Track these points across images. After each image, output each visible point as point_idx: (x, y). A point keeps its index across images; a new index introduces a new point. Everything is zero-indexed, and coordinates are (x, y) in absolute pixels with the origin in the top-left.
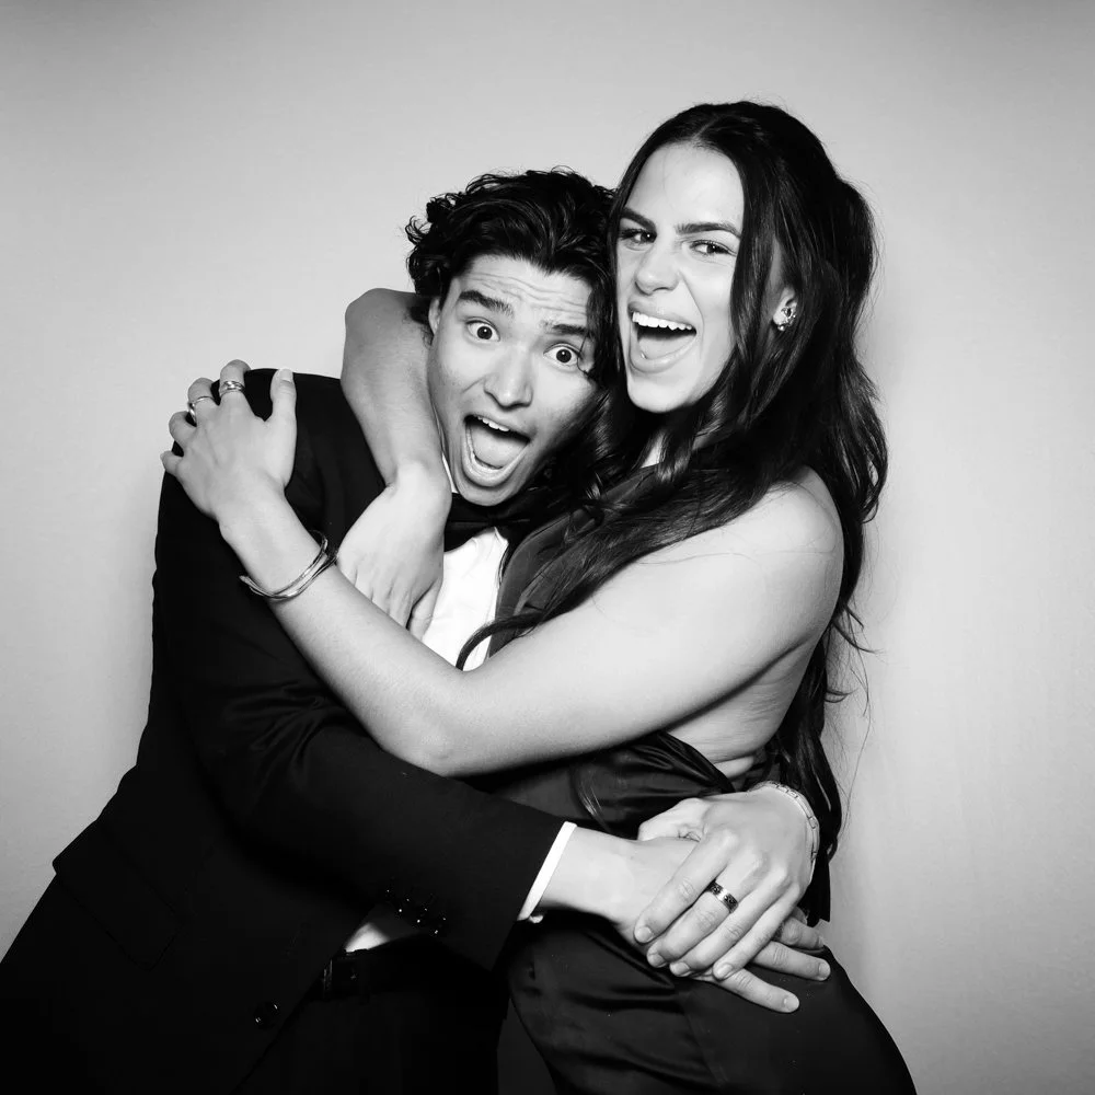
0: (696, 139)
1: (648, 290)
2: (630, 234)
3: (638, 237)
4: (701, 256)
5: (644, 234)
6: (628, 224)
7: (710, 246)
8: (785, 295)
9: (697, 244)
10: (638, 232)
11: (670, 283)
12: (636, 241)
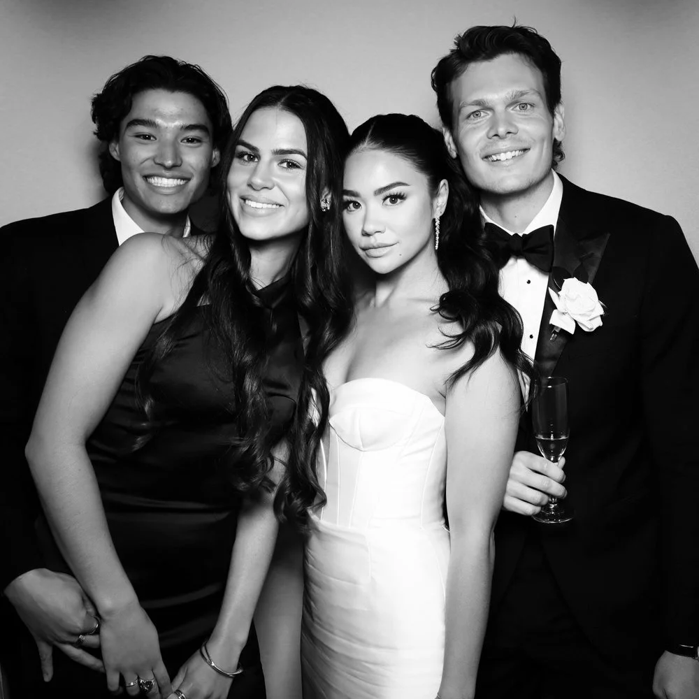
0: (279, 105)
1: (259, 188)
2: (241, 155)
3: (246, 157)
4: (284, 169)
5: (249, 155)
6: (241, 148)
7: (288, 163)
8: (326, 191)
9: (282, 162)
10: (247, 154)
11: (269, 185)
12: (244, 160)
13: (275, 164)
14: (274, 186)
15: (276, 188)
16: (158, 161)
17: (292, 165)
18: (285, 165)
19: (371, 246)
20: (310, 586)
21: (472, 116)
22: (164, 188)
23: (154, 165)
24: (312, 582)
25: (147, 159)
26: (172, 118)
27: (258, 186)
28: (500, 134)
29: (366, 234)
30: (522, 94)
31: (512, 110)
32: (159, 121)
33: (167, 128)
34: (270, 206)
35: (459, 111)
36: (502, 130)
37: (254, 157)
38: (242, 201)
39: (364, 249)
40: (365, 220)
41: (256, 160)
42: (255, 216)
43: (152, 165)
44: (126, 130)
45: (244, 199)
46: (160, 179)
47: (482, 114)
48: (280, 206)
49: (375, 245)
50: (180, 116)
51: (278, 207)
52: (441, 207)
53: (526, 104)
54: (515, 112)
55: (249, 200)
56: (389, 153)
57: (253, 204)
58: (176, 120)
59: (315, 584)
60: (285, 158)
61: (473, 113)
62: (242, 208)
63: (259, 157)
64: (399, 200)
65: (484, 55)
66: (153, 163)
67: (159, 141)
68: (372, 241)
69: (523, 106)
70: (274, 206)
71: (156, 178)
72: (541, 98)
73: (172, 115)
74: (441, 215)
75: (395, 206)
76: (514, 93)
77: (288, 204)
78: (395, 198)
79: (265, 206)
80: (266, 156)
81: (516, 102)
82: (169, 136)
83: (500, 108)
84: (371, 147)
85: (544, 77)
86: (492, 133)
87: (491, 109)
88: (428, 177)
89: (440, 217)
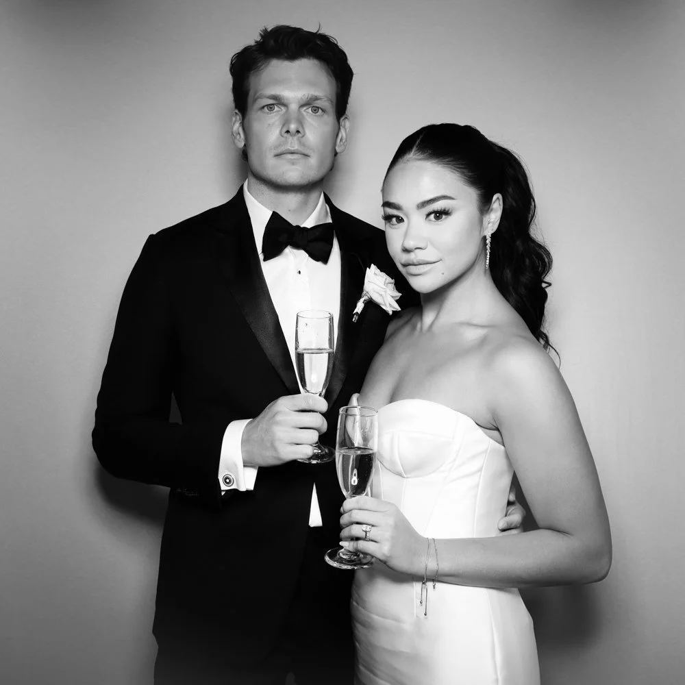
19: (411, 263)
20: (355, 626)
21: (266, 108)
24: (357, 621)
28: (290, 131)
29: (406, 251)
30: (317, 99)
31: (305, 111)
35: (255, 100)
36: (293, 127)
39: (405, 265)
40: (406, 234)
47: (276, 108)
49: (415, 261)
52: (494, 223)
53: (318, 108)
54: (307, 113)
56: (436, 165)
59: (360, 623)
61: (267, 105)
64: (444, 217)
65: (286, 55)
68: (412, 257)
69: (315, 110)
72: (332, 105)
74: (493, 232)
75: (439, 222)
76: (310, 96)
78: (440, 214)
81: (309, 104)
83: (294, 107)
84: (418, 157)
85: (338, 87)
86: (285, 130)
87: (285, 105)
88: (479, 192)
89: (492, 235)
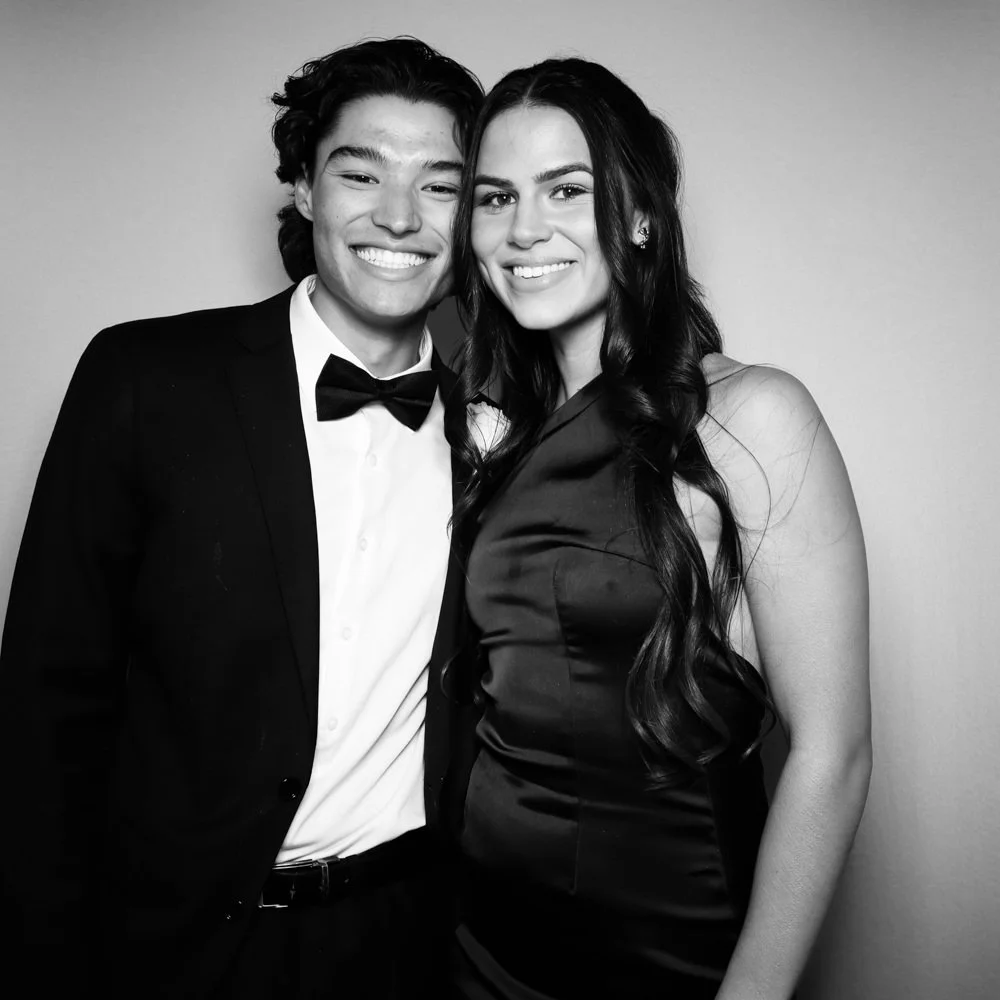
0: (526, 100)
1: (527, 245)
2: (487, 200)
3: (495, 201)
4: (560, 203)
6: (484, 189)
7: (566, 190)
8: (638, 216)
9: (555, 191)
10: (495, 195)
11: (543, 235)
12: (495, 206)
13: (545, 198)
14: (552, 233)
15: (556, 237)
16: (380, 221)
17: (572, 191)
18: (561, 194)
22: (385, 270)
23: (372, 225)
25: (359, 217)
26: (411, 146)
27: (527, 242)
32: (385, 150)
33: (400, 163)
34: (555, 268)
37: (508, 196)
38: (508, 272)
41: (513, 200)
42: (535, 291)
43: (368, 228)
44: (326, 164)
45: (509, 267)
46: (379, 252)
48: (571, 262)
50: (424, 144)
51: (568, 265)
55: (518, 266)
57: (526, 272)
58: (416, 150)
60: (557, 184)
62: (511, 285)
63: (515, 194)
66: (370, 224)
67: (384, 186)
70: (562, 266)
71: (372, 250)
73: (410, 142)
77: (582, 255)
79: (547, 269)
80: (527, 189)
82: (402, 178)
